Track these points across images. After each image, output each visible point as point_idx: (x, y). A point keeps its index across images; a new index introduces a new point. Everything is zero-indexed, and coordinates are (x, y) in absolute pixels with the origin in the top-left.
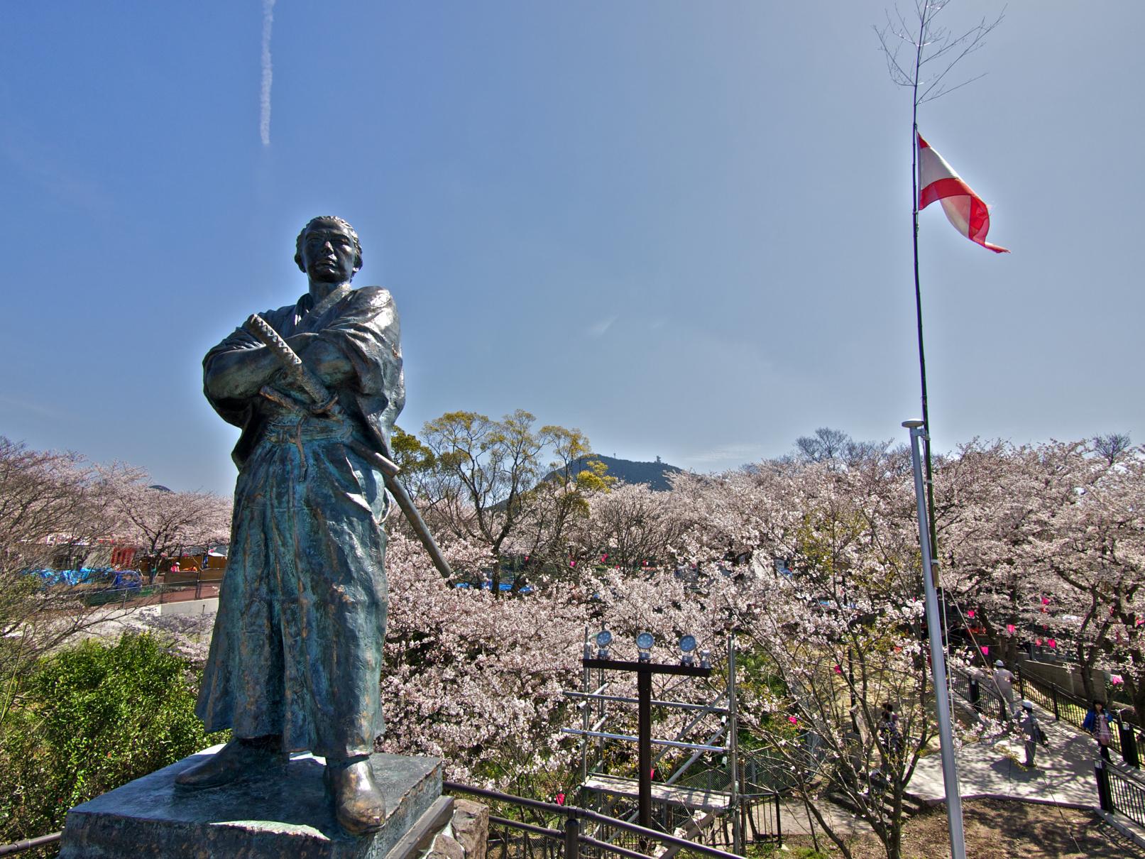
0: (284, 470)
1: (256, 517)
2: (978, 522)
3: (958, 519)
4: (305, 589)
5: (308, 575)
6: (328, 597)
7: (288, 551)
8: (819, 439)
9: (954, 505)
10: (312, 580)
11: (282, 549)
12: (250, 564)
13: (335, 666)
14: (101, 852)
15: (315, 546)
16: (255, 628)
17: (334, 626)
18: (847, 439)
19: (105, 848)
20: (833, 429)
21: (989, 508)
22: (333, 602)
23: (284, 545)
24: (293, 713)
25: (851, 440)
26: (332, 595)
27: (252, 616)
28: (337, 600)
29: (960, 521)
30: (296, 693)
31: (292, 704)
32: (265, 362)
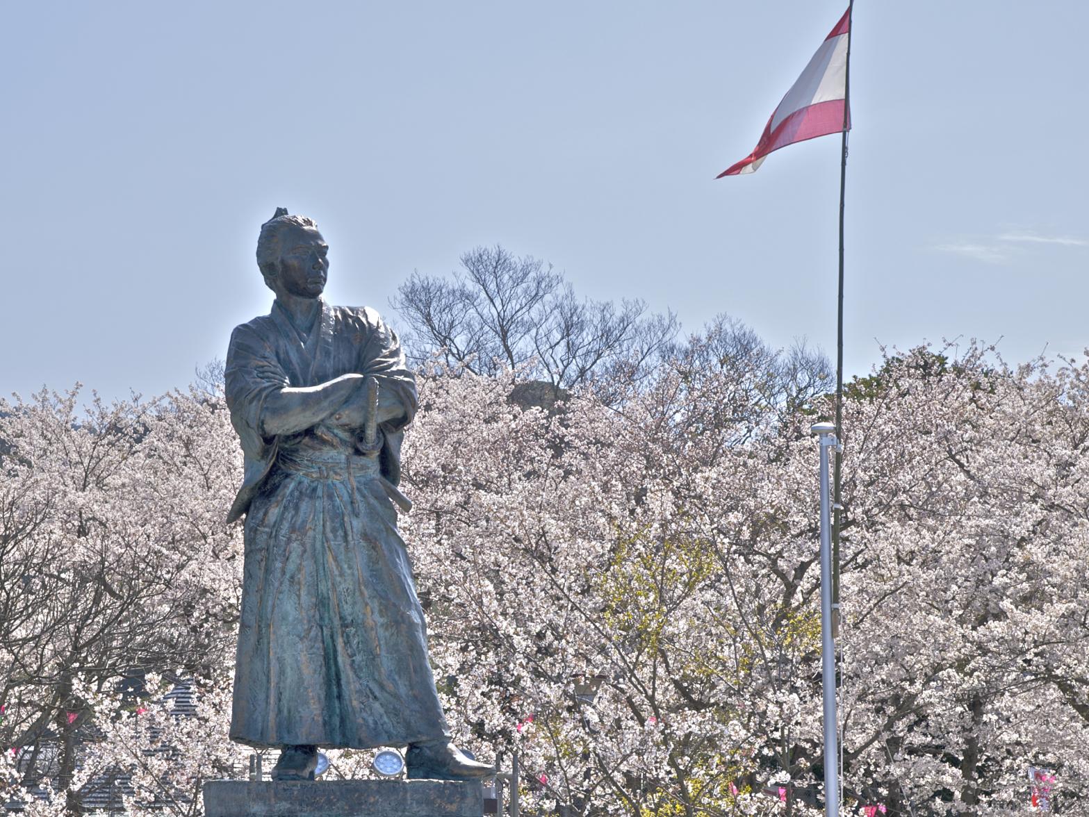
0: (333, 506)
1: (308, 550)
2: (904, 567)
3: (860, 560)
4: (372, 613)
5: (375, 600)
6: (399, 617)
7: (345, 581)
8: (472, 286)
9: (854, 522)
10: (381, 604)
11: (338, 579)
12: (306, 593)
13: (413, 674)
14: (289, 806)
15: (376, 575)
16: (315, 650)
17: (407, 642)
18: (561, 290)
19: (291, 803)
20: (517, 255)
21: (933, 530)
22: (404, 622)
23: (342, 574)
24: (364, 719)
25: (570, 295)
26: (402, 617)
27: (310, 640)
28: (407, 621)
29: (864, 566)
30: (363, 703)
31: (361, 711)
32: (325, 404)
